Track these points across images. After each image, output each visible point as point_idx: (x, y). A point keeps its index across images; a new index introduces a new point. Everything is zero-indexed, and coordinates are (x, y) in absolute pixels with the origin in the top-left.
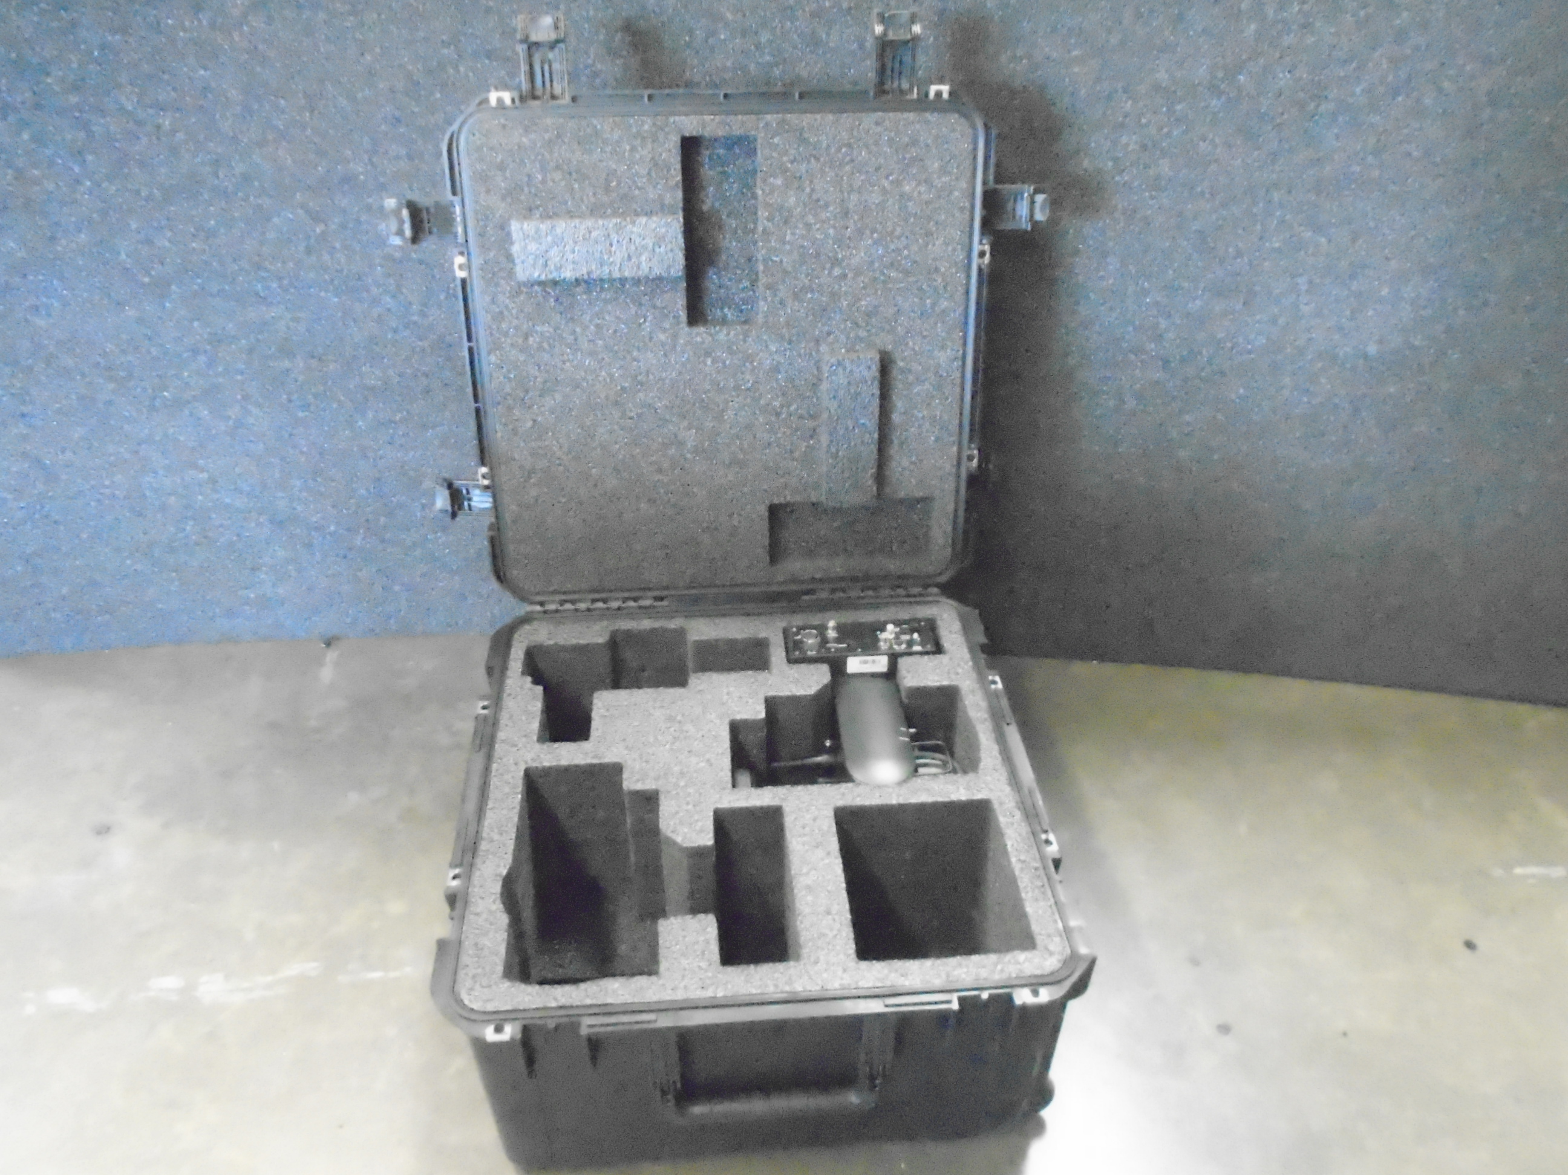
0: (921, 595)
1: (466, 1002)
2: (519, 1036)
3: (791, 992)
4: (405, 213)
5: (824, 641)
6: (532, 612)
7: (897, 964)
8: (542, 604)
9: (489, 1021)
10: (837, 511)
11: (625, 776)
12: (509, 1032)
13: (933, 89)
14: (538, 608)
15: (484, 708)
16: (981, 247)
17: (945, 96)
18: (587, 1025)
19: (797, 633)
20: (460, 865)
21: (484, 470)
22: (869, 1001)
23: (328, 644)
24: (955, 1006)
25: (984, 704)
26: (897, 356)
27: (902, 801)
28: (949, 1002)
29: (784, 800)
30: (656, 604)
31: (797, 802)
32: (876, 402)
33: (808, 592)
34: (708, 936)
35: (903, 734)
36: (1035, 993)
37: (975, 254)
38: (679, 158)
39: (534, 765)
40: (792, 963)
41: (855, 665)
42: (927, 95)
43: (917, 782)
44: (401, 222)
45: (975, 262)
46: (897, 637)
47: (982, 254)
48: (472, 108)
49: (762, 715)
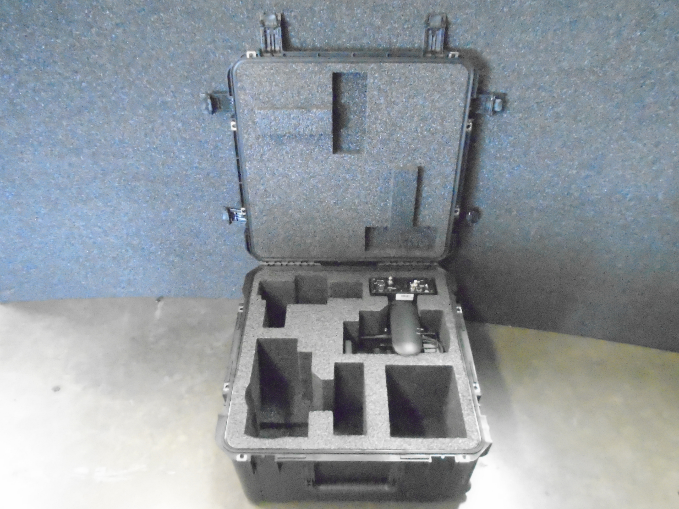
1: (229, 444)
2: (250, 460)
3: (362, 449)
4: (209, 101)
5: (387, 285)
6: (263, 265)
7: (407, 440)
8: (267, 262)
9: (238, 453)
11: (298, 345)
12: (246, 458)
13: (451, 53)
14: (265, 264)
15: (241, 309)
16: (468, 124)
17: (457, 56)
18: (278, 457)
19: (375, 281)
20: (229, 381)
21: (243, 209)
22: (394, 455)
24: (430, 461)
25: (453, 320)
26: (426, 169)
27: (414, 364)
28: (428, 459)
29: (365, 360)
30: (315, 264)
31: (370, 362)
33: (381, 262)
34: (329, 421)
35: (418, 331)
36: (464, 457)
37: (465, 126)
38: (331, 82)
39: (261, 337)
40: (363, 436)
41: (399, 297)
42: (448, 56)
43: (422, 356)
44: (207, 104)
45: (465, 129)
46: (418, 286)
47: (468, 126)
48: (239, 57)
49: (358, 320)
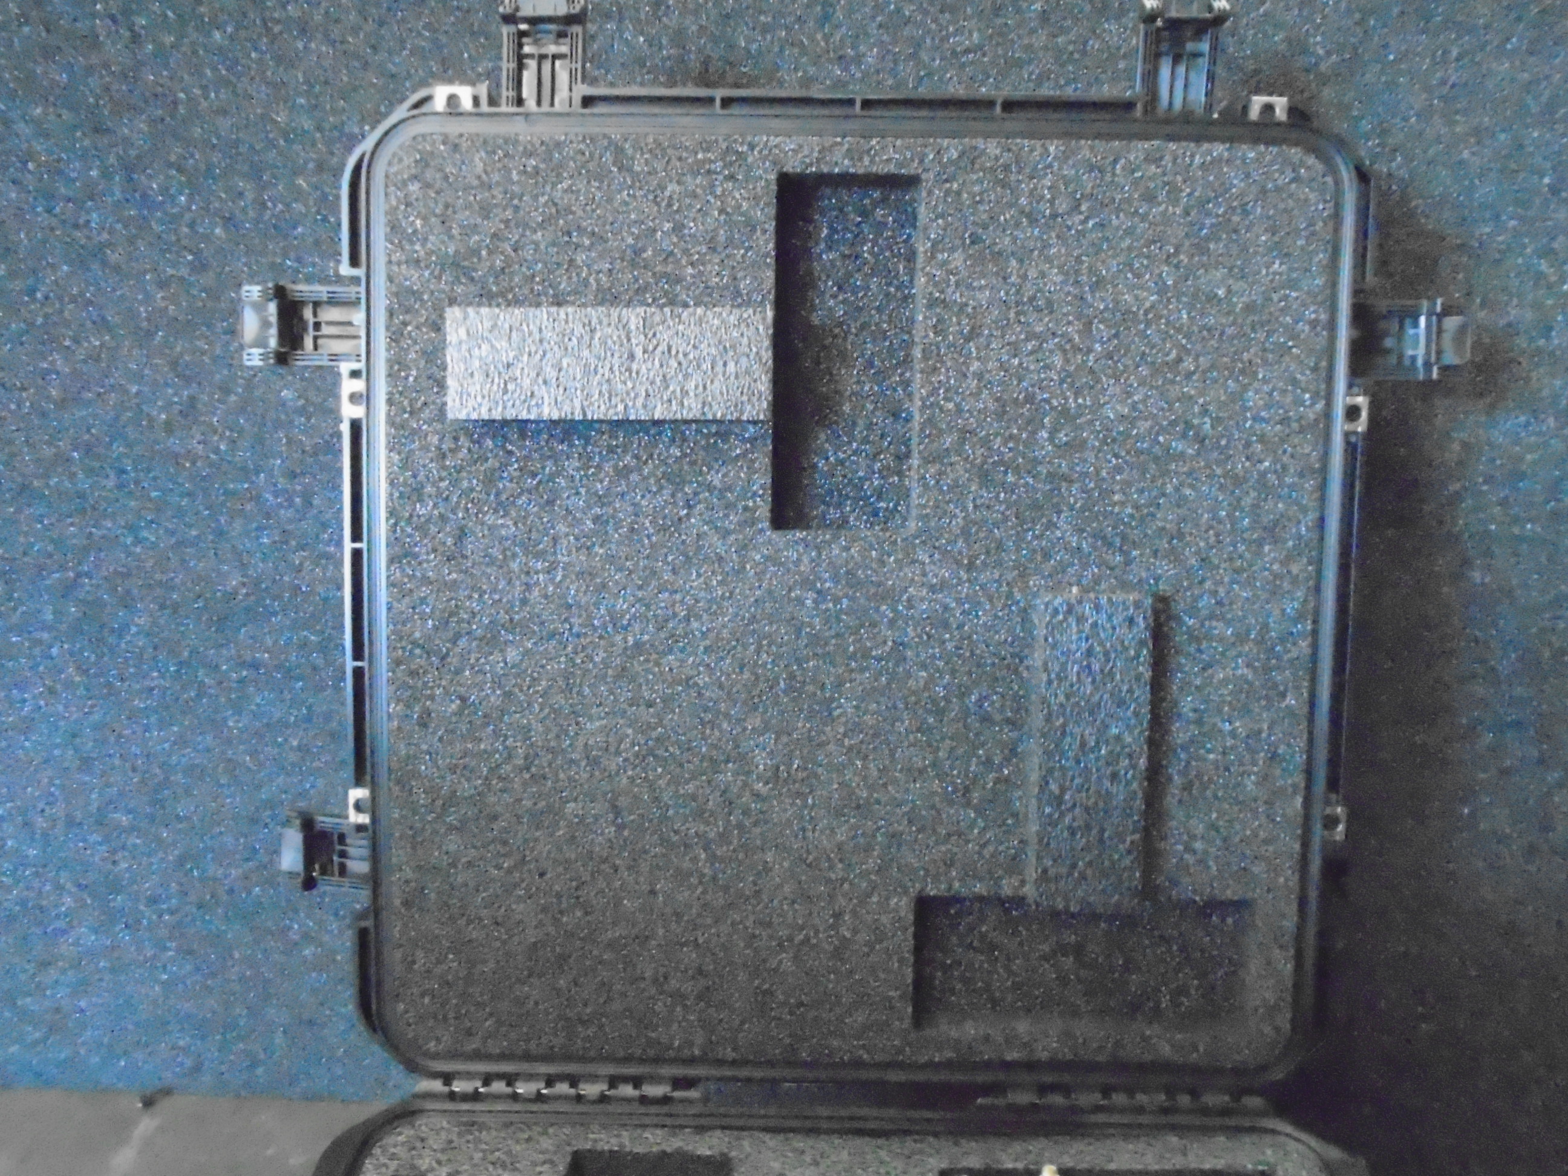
0: (1225, 1112)
4: (272, 308)
6: (424, 1095)
8: (447, 1078)
10: (1058, 918)
13: (1258, 101)
14: (437, 1086)
16: (1350, 399)
17: (1280, 114)
21: (357, 794)
23: (149, 1103)
26: (1179, 606)
30: (677, 1094)
32: (1143, 694)
33: (988, 1089)
37: (1339, 411)
38: (773, 214)
42: (1245, 109)
44: (264, 325)
45: (1339, 425)
47: (1352, 413)
48: (401, 112)
